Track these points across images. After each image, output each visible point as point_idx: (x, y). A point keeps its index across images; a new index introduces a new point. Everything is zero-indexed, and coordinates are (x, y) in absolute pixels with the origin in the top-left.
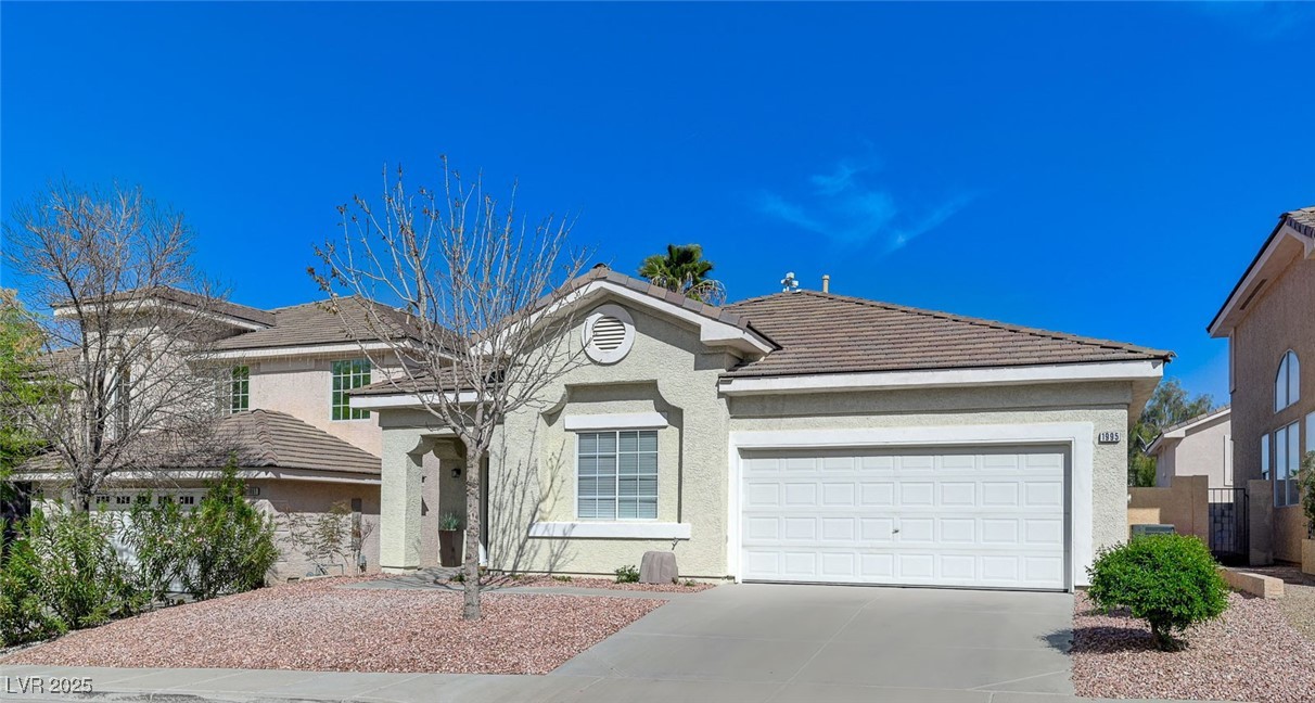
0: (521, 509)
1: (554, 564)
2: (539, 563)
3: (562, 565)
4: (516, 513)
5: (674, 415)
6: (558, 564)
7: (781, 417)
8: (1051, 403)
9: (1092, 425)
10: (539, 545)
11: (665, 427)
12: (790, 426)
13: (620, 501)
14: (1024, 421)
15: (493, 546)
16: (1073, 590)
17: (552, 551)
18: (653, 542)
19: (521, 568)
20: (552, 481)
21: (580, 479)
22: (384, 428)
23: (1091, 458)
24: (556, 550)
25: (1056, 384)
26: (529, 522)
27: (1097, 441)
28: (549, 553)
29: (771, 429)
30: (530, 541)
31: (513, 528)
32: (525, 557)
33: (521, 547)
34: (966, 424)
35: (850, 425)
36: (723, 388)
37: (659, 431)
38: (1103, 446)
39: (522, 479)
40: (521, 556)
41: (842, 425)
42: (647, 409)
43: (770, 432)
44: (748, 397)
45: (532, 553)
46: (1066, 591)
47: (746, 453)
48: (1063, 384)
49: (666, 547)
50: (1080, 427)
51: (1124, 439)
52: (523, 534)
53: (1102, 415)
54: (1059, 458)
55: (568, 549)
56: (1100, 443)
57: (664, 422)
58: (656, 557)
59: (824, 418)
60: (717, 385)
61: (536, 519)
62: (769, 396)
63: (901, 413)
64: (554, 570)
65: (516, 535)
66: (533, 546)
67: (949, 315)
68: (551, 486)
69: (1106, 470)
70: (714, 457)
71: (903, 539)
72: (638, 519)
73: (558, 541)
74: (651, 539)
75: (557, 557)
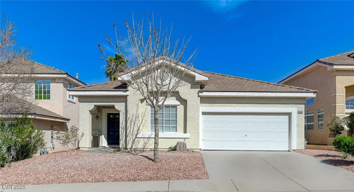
0: (133, 129)
1: (145, 146)
2: (140, 146)
3: (148, 146)
4: (132, 130)
5: (184, 102)
6: (146, 146)
7: (215, 103)
8: (287, 102)
9: (296, 108)
10: (140, 140)
11: (179, 105)
12: (217, 106)
13: (165, 127)
14: (280, 107)
15: (121, 141)
16: (292, 151)
17: (144, 142)
18: (178, 139)
19: (134, 147)
20: (142, 120)
21: (151, 120)
22: (80, 102)
23: (296, 117)
24: (146, 142)
25: (288, 98)
26: (136, 133)
27: (297, 113)
28: (143, 143)
29: (212, 107)
30: (137, 139)
31: (131, 135)
32: (135, 144)
33: (134, 141)
34: (265, 107)
35: (234, 106)
36: (200, 94)
37: (178, 106)
38: (299, 114)
39: (134, 119)
40: (133, 143)
41: (232, 106)
42: (173, 100)
43: (211, 107)
44: (205, 97)
45: (137, 143)
46: (289, 151)
47: (204, 113)
48: (290, 98)
49: (182, 140)
50: (293, 109)
51: (304, 112)
52: (134, 137)
53: (299, 106)
54: (287, 117)
55: (150, 141)
56: (298, 113)
57: (179, 104)
58: (182, 143)
59: (227, 104)
60: (198, 93)
61: (139, 132)
62: (211, 97)
63: (248, 104)
64: (145, 148)
65: (132, 137)
66: (138, 140)
67: (245, 79)
68: (142, 122)
69: (300, 120)
70: (197, 114)
71: (247, 138)
72: (171, 132)
73: (146, 139)
74: (177, 138)
75: (146, 144)
